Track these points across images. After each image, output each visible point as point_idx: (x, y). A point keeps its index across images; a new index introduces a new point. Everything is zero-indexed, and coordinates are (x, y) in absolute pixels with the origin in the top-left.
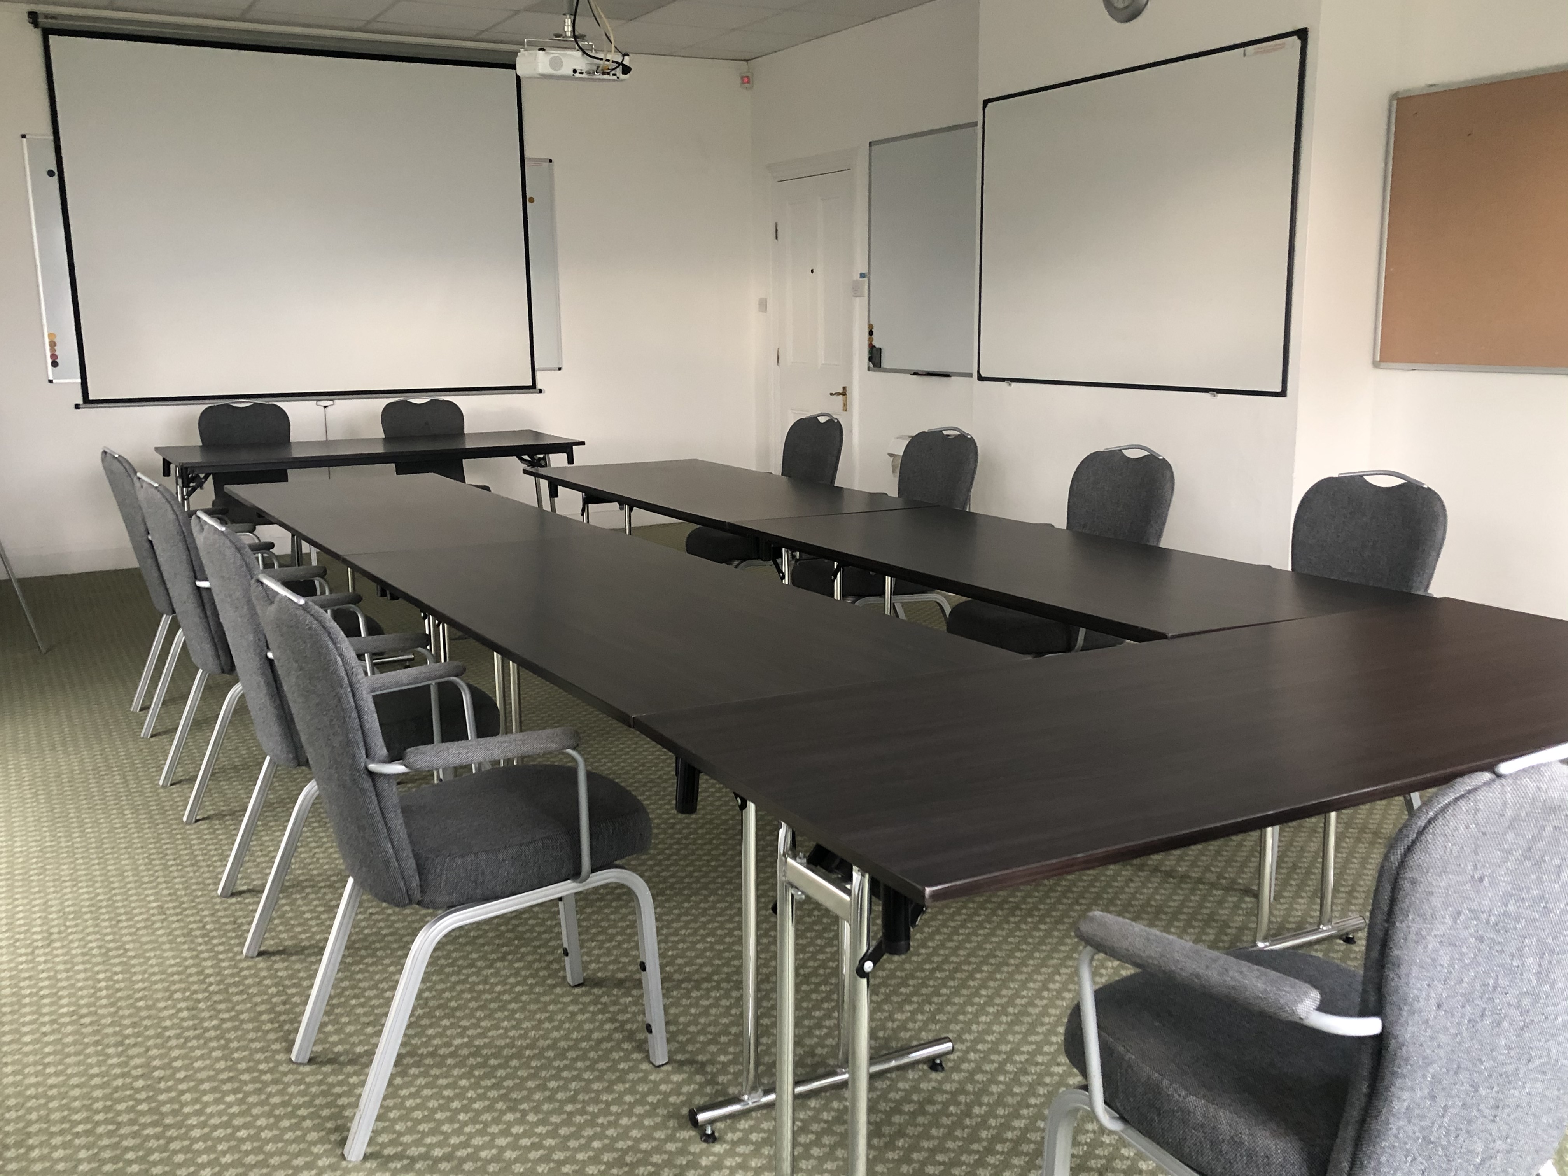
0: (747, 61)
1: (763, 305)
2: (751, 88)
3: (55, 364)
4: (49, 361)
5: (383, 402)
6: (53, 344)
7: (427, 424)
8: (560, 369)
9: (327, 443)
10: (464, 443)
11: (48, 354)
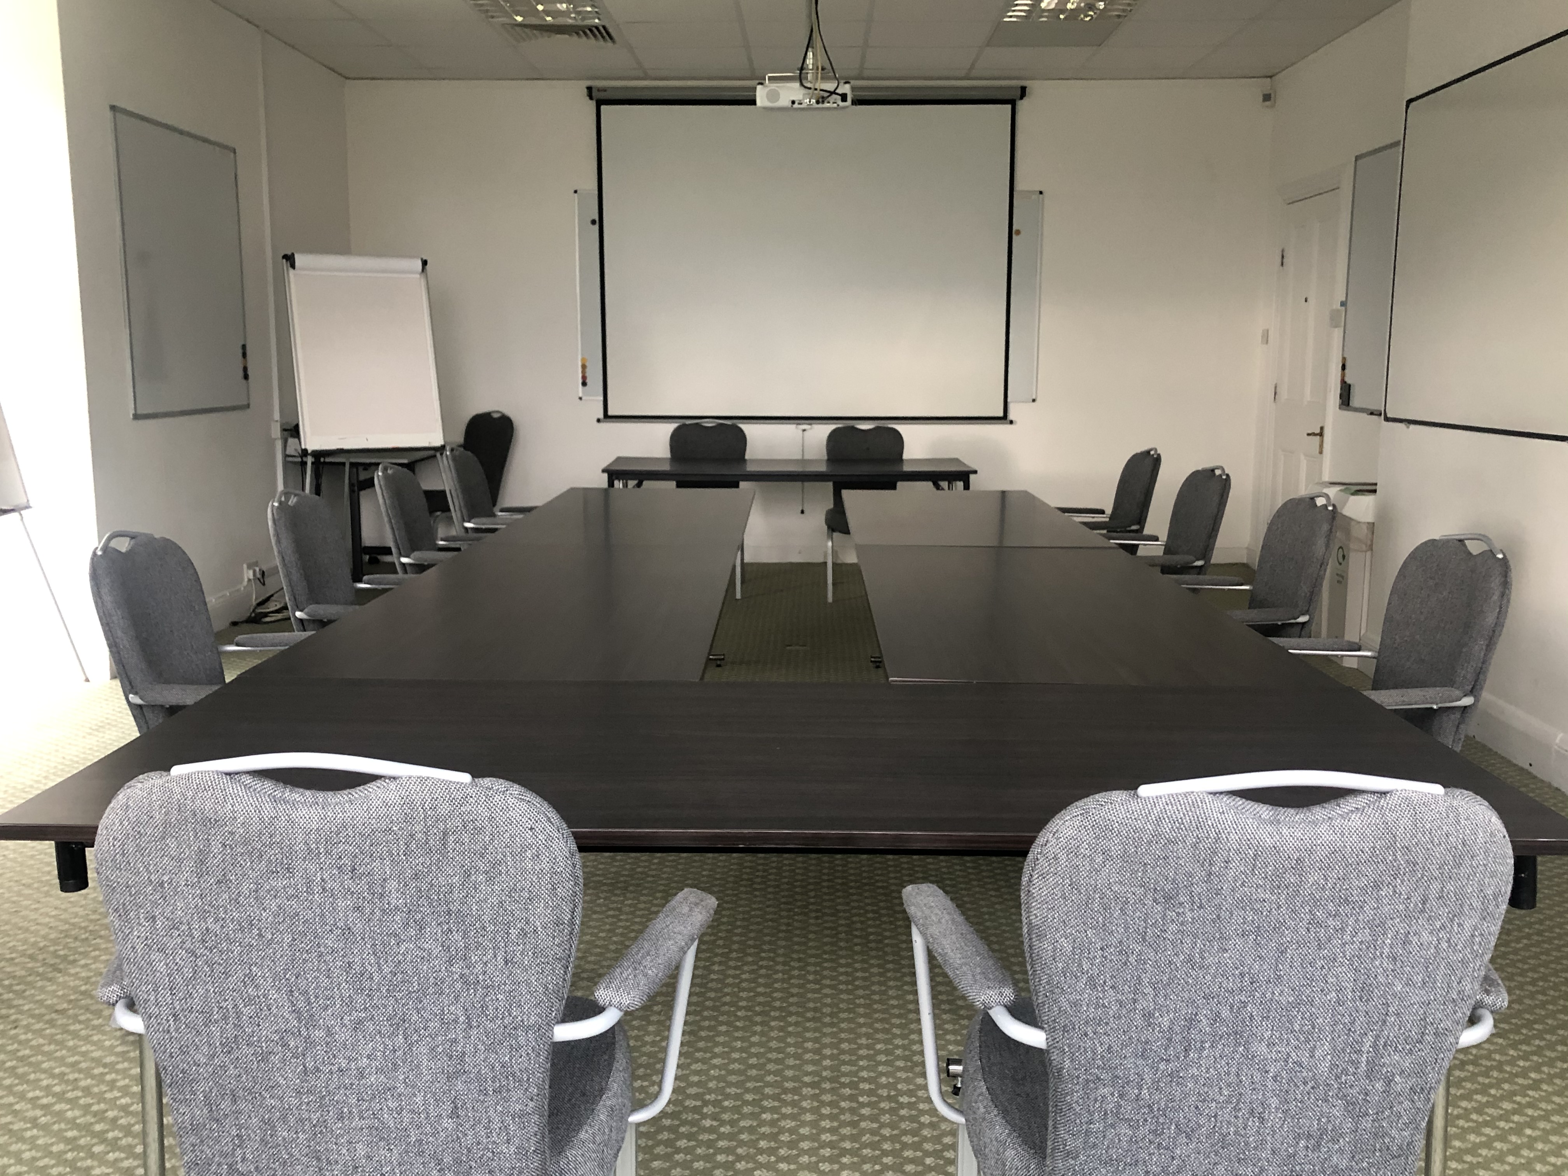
0: (1271, 77)
1: (1266, 339)
2: (1273, 106)
3: (584, 384)
4: (580, 381)
5: (831, 427)
6: (584, 367)
7: (868, 449)
8: (1034, 400)
9: (803, 461)
10: (902, 467)
11: (580, 375)
